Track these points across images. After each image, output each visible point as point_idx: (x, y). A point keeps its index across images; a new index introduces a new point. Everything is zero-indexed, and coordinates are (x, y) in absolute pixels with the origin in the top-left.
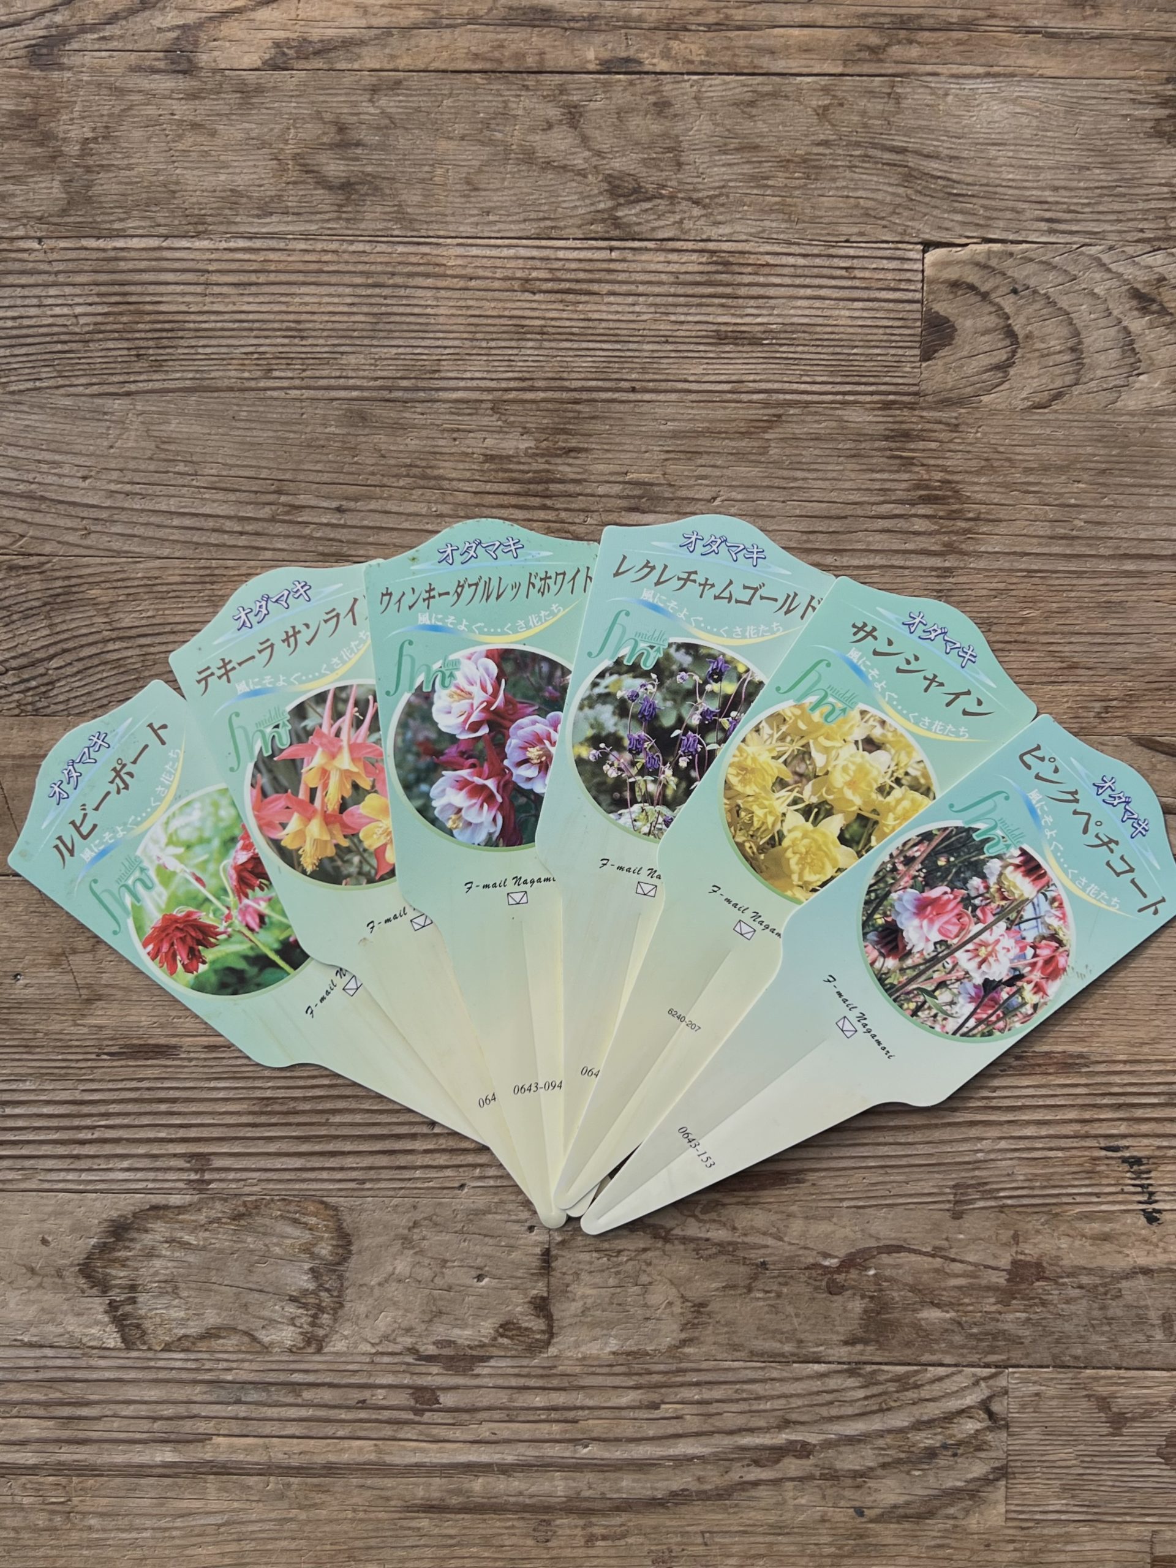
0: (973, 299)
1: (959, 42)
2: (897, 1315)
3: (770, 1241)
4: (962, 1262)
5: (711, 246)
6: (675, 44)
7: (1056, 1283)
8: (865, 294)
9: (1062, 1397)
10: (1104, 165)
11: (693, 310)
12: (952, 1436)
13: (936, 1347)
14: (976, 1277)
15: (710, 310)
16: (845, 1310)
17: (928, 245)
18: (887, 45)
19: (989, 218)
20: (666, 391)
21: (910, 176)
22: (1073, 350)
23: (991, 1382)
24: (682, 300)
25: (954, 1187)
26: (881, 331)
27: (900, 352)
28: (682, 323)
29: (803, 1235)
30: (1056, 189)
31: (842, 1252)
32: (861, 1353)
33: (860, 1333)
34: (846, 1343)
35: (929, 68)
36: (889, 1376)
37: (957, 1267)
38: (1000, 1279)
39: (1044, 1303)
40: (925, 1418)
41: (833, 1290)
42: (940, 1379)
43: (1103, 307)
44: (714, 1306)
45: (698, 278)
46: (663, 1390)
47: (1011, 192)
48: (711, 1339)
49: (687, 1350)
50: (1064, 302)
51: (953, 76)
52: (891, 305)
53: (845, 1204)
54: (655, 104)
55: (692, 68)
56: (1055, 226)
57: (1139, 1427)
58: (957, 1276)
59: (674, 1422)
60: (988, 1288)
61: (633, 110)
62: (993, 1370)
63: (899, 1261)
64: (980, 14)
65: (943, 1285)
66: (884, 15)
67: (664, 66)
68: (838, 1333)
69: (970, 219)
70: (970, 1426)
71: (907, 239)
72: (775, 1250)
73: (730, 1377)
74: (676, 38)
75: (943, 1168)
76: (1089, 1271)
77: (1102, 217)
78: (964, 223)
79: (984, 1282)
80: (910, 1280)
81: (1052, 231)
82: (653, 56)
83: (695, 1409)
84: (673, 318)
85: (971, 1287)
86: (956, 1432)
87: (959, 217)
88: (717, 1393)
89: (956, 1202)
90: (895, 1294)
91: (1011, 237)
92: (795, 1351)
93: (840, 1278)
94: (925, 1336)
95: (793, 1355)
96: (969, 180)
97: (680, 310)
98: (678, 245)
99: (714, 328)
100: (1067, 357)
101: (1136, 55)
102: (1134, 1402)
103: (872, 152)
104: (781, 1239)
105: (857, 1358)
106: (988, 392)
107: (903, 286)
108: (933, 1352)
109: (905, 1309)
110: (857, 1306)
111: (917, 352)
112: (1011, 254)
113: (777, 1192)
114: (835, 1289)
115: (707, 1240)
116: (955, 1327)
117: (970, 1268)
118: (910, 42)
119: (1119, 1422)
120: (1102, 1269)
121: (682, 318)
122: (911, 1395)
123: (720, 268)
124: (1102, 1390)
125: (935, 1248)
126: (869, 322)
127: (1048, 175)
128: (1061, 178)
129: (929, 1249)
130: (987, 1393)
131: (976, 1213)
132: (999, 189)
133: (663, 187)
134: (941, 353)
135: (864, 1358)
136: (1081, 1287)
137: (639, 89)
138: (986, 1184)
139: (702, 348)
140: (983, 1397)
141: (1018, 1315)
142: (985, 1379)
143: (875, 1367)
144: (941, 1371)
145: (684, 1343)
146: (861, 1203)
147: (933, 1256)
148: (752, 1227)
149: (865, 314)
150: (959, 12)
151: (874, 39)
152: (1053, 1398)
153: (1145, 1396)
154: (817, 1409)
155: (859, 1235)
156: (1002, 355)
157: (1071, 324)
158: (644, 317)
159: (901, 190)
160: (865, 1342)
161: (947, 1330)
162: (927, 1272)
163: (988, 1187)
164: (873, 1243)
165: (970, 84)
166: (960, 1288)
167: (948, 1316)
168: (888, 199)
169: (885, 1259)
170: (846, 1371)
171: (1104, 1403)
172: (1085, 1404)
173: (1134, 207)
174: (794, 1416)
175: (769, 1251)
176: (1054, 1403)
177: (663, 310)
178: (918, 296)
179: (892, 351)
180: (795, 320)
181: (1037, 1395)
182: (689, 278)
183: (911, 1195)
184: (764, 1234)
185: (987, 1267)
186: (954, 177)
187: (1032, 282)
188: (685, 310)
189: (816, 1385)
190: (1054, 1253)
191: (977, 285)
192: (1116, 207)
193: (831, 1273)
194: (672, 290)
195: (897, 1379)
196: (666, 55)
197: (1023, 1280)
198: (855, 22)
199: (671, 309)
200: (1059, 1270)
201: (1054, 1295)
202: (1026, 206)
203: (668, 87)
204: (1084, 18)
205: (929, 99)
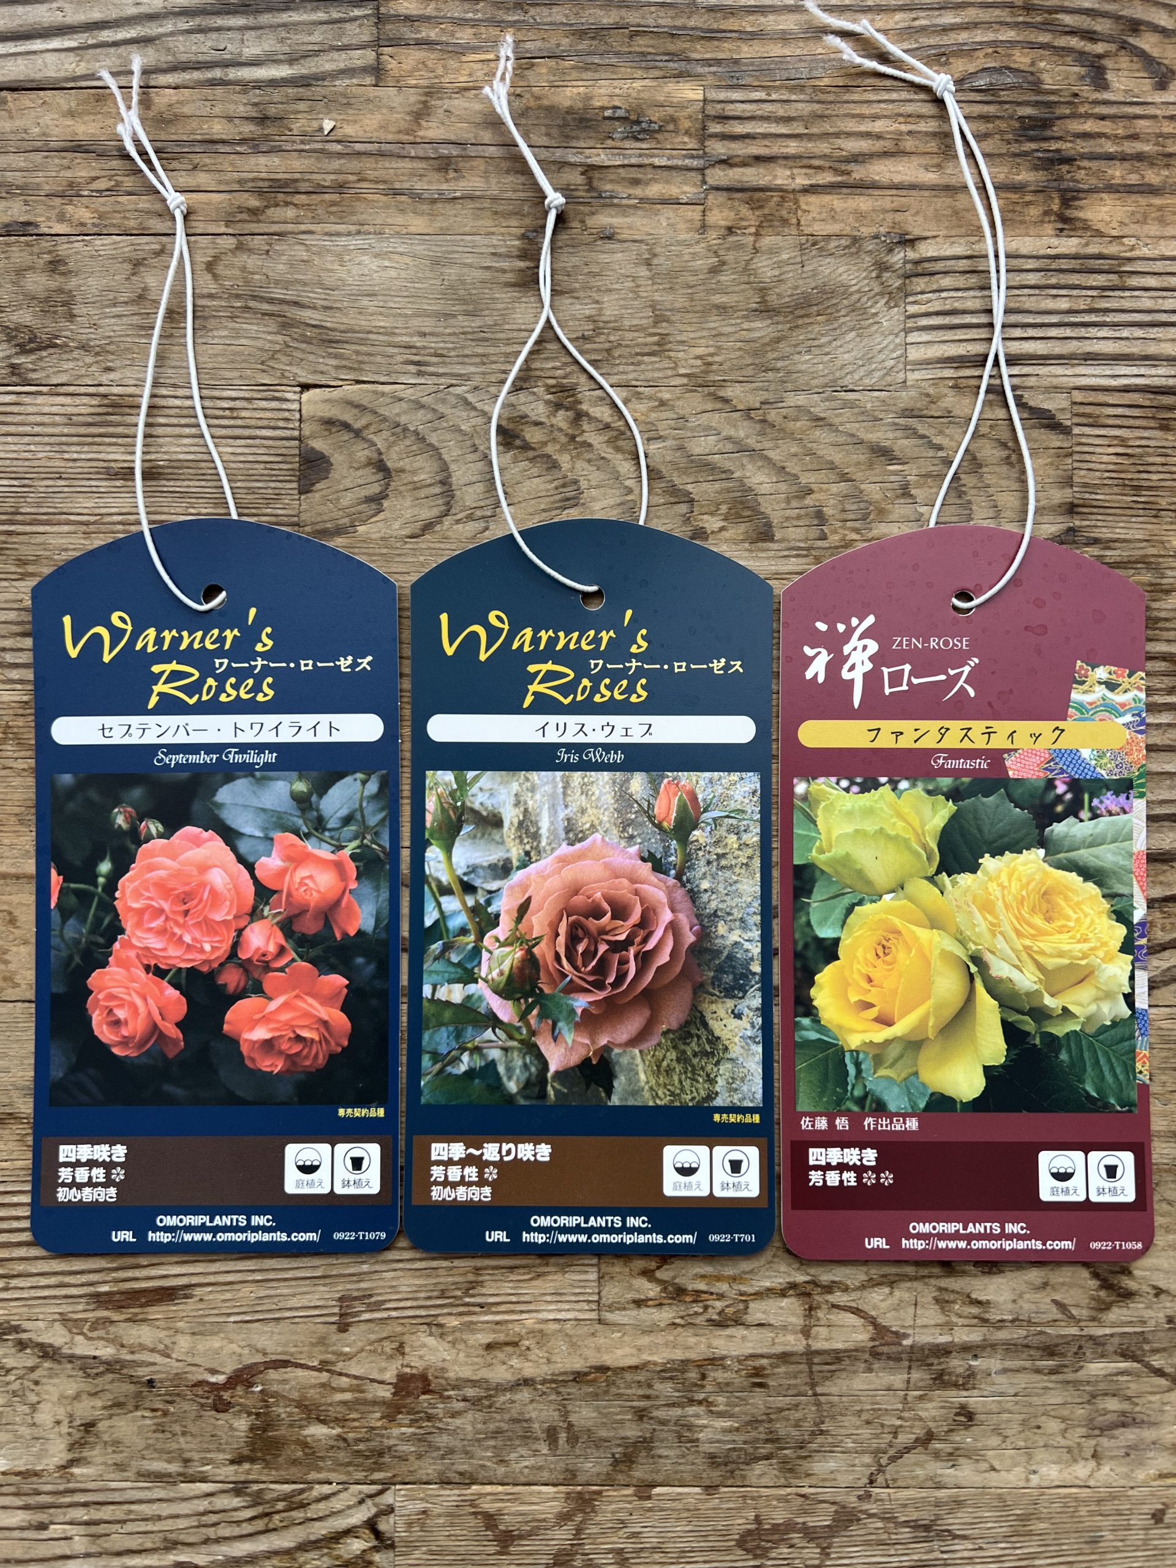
0: (346, 436)
1: (333, 204)
2: (282, 1432)
3: (158, 1359)
4: (347, 1375)
5: (102, 390)
6: (70, 208)
7: (442, 1396)
8: (247, 432)
9: (449, 1515)
10: (467, 314)
11: (86, 448)
12: (338, 1558)
13: (321, 1464)
14: (362, 1392)
15: (101, 448)
16: (231, 1428)
17: (305, 387)
18: (266, 207)
19: (361, 362)
20: (59, 524)
21: (287, 325)
22: (443, 483)
23: (378, 1500)
24: (75, 439)
25: (340, 1299)
26: (262, 466)
27: (280, 485)
28: (75, 460)
29: (191, 1352)
30: (424, 335)
31: (230, 1367)
32: (248, 1472)
33: (246, 1452)
34: (232, 1462)
35: (303, 227)
36: (275, 1495)
37: (344, 1381)
38: (385, 1393)
39: (429, 1418)
40: (312, 1538)
41: (220, 1407)
42: (326, 1497)
43: (468, 443)
44: (102, 1426)
45: (90, 419)
46: (52, 1511)
47: (381, 338)
48: (99, 1460)
49: (76, 1471)
50: (433, 439)
51: (327, 234)
52: (270, 443)
53: (232, 1319)
54: (51, 262)
55: (85, 230)
56: (423, 368)
57: (527, 1545)
58: (343, 1390)
59: (62, 1542)
60: (374, 1403)
61: (30, 268)
62: (380, 1487)
63: (286, 1376)
64: (352, 178)
65: (329, 1400)
66: (263, 180)
67: (60, 228)
68: (224, 1451)
69: (344, 363)
70: (356, 1546)
71: (285, 381)
72: (162, 1367)
73: (116, 1496)
74: (70, 203)
75: (328, 1281)
76: (474, 1383)
77: (466, 360)
78: (337, 367)
79: (369, 1396)
80: (295, 1395)
81: (420, 374)
82: (49, 219)
83: (82, 1530)
84: (66, 456)
85: (357, 1402)
86: (342, 1552)
87: (334, 362)
88: (106, 1513)
89: (341, 1315)
90: (281, 1410)
91: (383, 379)
92: (181, 1470)
93: (226, 1395)
94: (311, 1454)
95: (180, 1474)
96: (342, 327)
97: (74, 448)
98: (71, 389)
99: (105, 465)
100: (437, 490)
101: (496, 213)
102: (520, 1519)
103: (252, 304)
104: (169, 1356)
105: (242, 1478)
106: (364, 522)
107: (281, 424)
108: (319, 1470)
109: (291, 1426)
110: (242, 1424)
111: (295, 485)
112: (383, 394)
113: (165, 1308)
114: (221, 1407)
115: (95, 1358)
116: (342, 1444)
117: (355, 1382)
118: (287, 204)
119: (506, 1540)
120: (487, 1381)
121: (75, 456)
122: (299, 1515)
123: (110, 410)
124: (488, 1506)
125: (322, 1362)
126: (251, 458)
127: (415, 322)
128: (428, 324)
129: (315, 1364)
130: (374, 1510)
131: (363, 1326)
132: (371, 336)
133: (57, 337)
134: (318, 486)
135: (251, 1477)
136: (465, 1400)
137: (35, 250)
138: (371, 1296)
139: (93, 483)
140: (370, 1515)
141: (404, 1430)
142: (371, 1496)
143: (262, 1486)
144: (326, 1489)
145: (72, 1463)
146: (248, 1318)
147: (319, 1370)
148: (140, 1345)
149: (246, 450)
150: (333, 177)
151: (254, 202)
152: (439, 1515)
153: (532, 1513)
154: (204, 1530)
155: (246, 1351)
156: (376, 489)
157: (440, 459)
158: (40, 455)
159: (279, 338)
160: (252, 1460)
161: (332, 1447)
162: (314, 1386)
163: (373, 1299)
164: (259, 1358)
165: (342, 241)
166: (344, 1403)
167: (334, 1432)
168: (267, 346)
169: (272, 1374)
170: (232, 1490)
171: (490, 1520)
172: (473, 1522)
173: (497, 350)
174: (182, 1537)
175: (157, 1368)
176: (441, 1521)
177: (57, 448)
178: (296, 433)
179: (273, 485)
180: (181, 457)
181: (424, 1512)
182: (81, 418)
183: (296, 1309)
184: (153, 1350)
185: (372, 1381)
186: (328, 325)
187: (403, 420)
188: (78, 448)
189: (203, 1505)
190: (440, 1365)
191: (350, 422)
192: (480, 350)
193: (218, 1389)
194: (66, 431)
195: (285, 1497)
196: (61, 218)
197: (409, 1394)
198: (236, 187)
199: (65, 448)
200: (443, 1382)
201: (440, 1409)
202: (396, 350)
203: (64, 248)
204: (447, 181)
205: (305, 255)
